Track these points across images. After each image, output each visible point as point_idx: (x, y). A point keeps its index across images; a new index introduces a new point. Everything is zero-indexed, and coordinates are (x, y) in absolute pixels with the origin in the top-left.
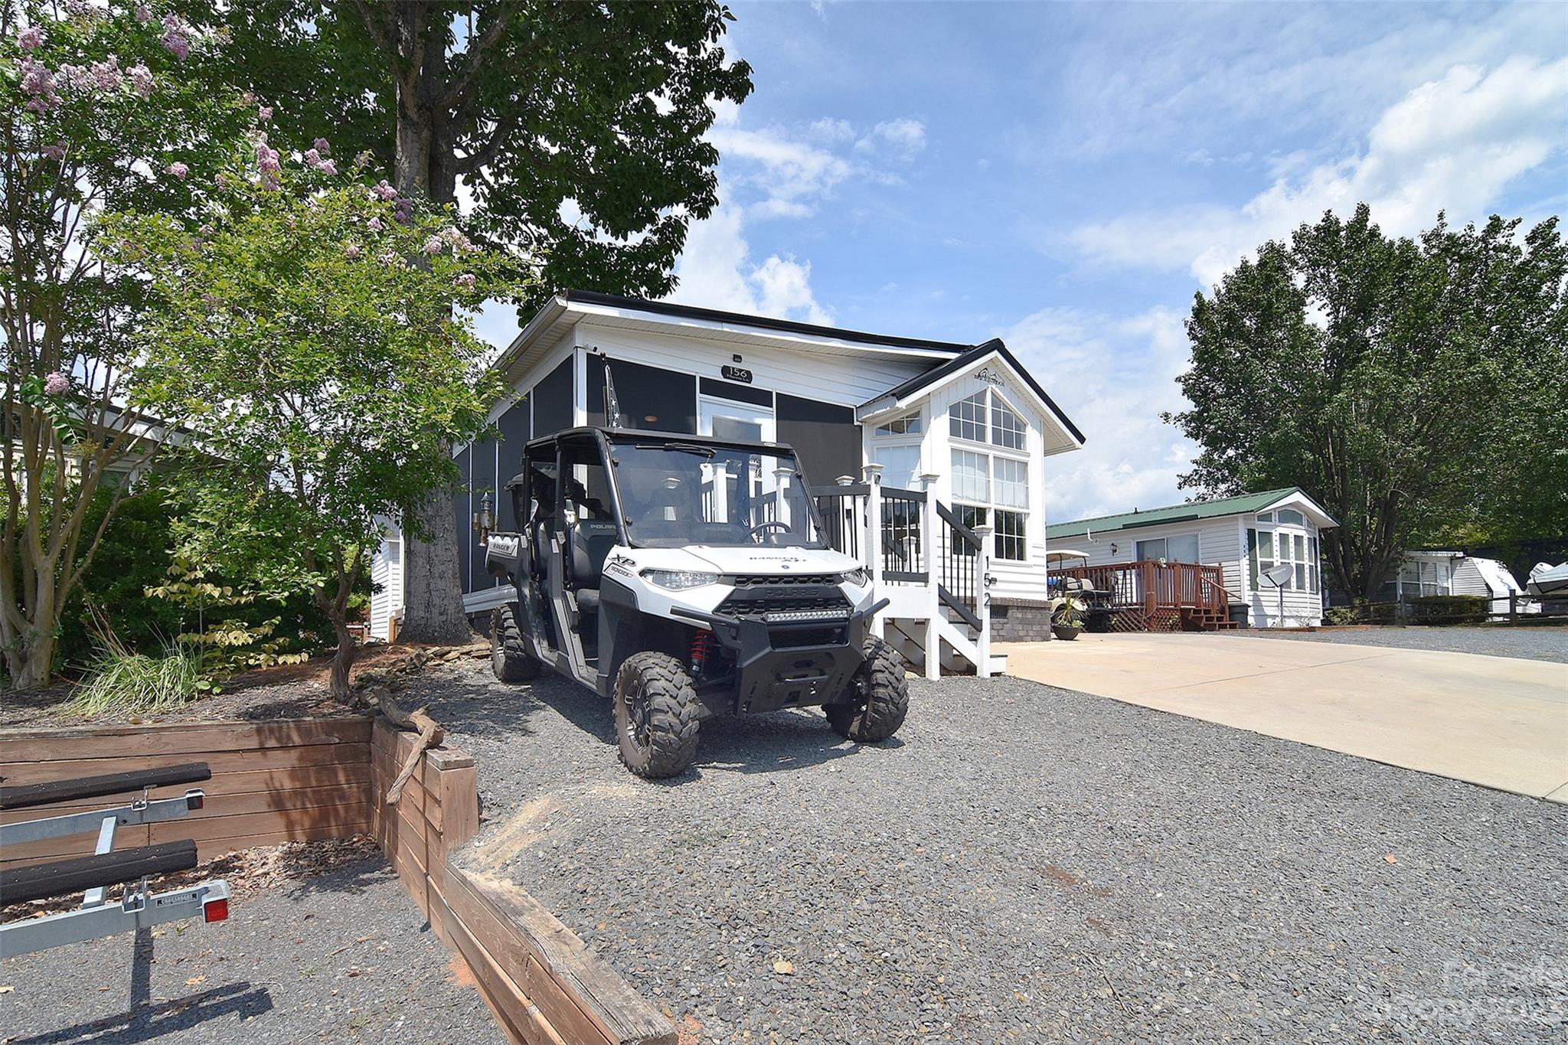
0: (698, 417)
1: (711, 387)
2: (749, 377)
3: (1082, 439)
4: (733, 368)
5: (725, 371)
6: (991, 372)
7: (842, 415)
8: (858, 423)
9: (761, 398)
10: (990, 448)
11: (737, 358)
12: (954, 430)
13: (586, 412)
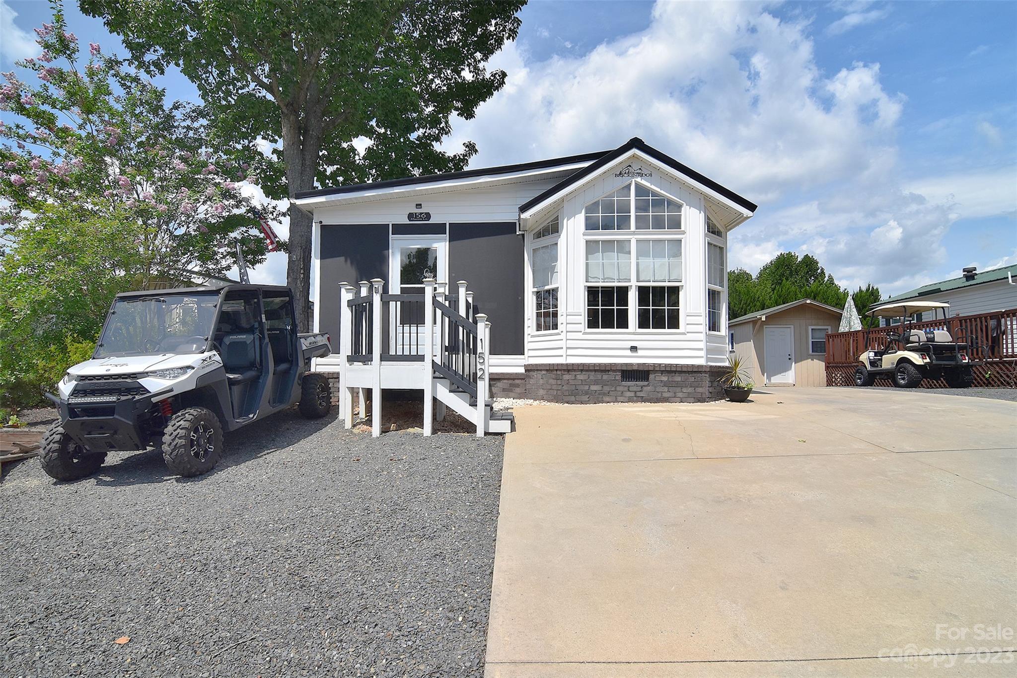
0: (390, 251)
1: (400, 229)
2: (428, 216)
3: (752, 207)
4: (416, 213)
5: (411, 216)
6: (635, 167)
7: (508, 228)
8: (521, 233)
9: (438, 229)
10: (634, 233)
11: (419, 206)
12: (591, 225)
13: (319, 260)
